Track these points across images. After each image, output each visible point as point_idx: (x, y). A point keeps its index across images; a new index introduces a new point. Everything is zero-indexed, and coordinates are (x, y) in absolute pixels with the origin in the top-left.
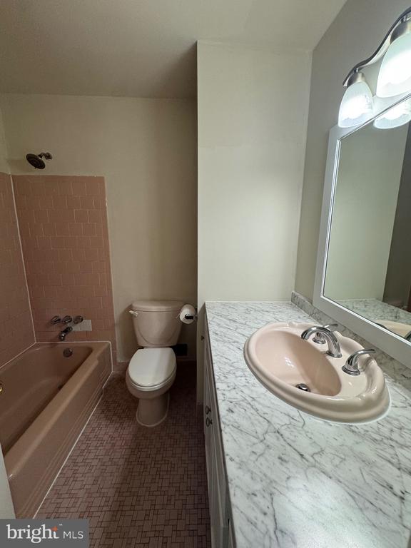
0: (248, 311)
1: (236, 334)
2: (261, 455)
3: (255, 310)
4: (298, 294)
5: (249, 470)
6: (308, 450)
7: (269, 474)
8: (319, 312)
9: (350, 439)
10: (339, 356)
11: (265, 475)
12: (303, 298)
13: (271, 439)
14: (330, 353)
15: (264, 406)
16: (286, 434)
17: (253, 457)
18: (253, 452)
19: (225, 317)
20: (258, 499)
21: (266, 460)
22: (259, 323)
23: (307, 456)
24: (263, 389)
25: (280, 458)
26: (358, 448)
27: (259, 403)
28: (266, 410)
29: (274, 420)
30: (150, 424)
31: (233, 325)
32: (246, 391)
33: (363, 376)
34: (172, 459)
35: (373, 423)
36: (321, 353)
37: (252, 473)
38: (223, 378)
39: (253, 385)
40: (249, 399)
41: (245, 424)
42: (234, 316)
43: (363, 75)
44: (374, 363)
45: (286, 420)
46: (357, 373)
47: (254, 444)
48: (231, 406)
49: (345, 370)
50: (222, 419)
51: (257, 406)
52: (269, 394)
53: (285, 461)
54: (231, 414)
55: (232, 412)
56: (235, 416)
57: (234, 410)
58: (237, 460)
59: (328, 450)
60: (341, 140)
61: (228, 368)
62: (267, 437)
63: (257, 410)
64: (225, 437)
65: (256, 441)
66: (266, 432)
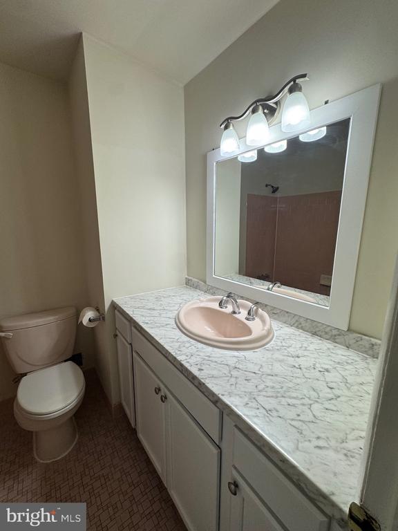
0: (158, 299)
1: (163, 319)
2: (236, 384)
3: (164, 297)
4: (190, 278)
5: (236, 395)
6: (256, 369)
7: (247, 390)
8: (212, 288)
9: (269, 355)
10: (239, 313)
11: (245, 392)
12: (196, 280)
13: (235, 373)
14: (234, 312)
15: (218, 358)
16: (241, 367)
17: (233, 387)
18: (232, 385)
19: (143, 308)
20: (251, 404)
21: (241, 384)
22: (174, 306)
23: (256, 372)
24: (210, 349)
25: (246, 380)
26: (274, 356)
27: (215, 357)
28: (221, 360)
29: (229, 363)
30: (59, 456)
31: (155, 313)
32: (201, 354)
33: (257, 319)
34: (103, 472)
35: (272, 342)
36: (229, 314)
37: (238, 395)
38: (179, 352)
39: (202, 348)
40: (206, 358)
41: (215, 373)
42: (150, 305)
43: (233, 126)
44: (260, 310)
45: (235, 360)
46: (254, 319)
47: (228, 380)
48: (199, 366)
49: (247, 319)
50: (200, 377)
51: (214, 359)
52: (216, 349)
53: (250, 380)
54: (202, 372)
55: (202, 370)
56: (205, 371)
57: (203, 368)
58: (226, 393)
59: (263, 364)
60: (217, 163)
61: (177, 344)
62: (232, 373)
63: (216, 362)
64: (209, 386)
65: (228, 378)
66: (230, 371)
